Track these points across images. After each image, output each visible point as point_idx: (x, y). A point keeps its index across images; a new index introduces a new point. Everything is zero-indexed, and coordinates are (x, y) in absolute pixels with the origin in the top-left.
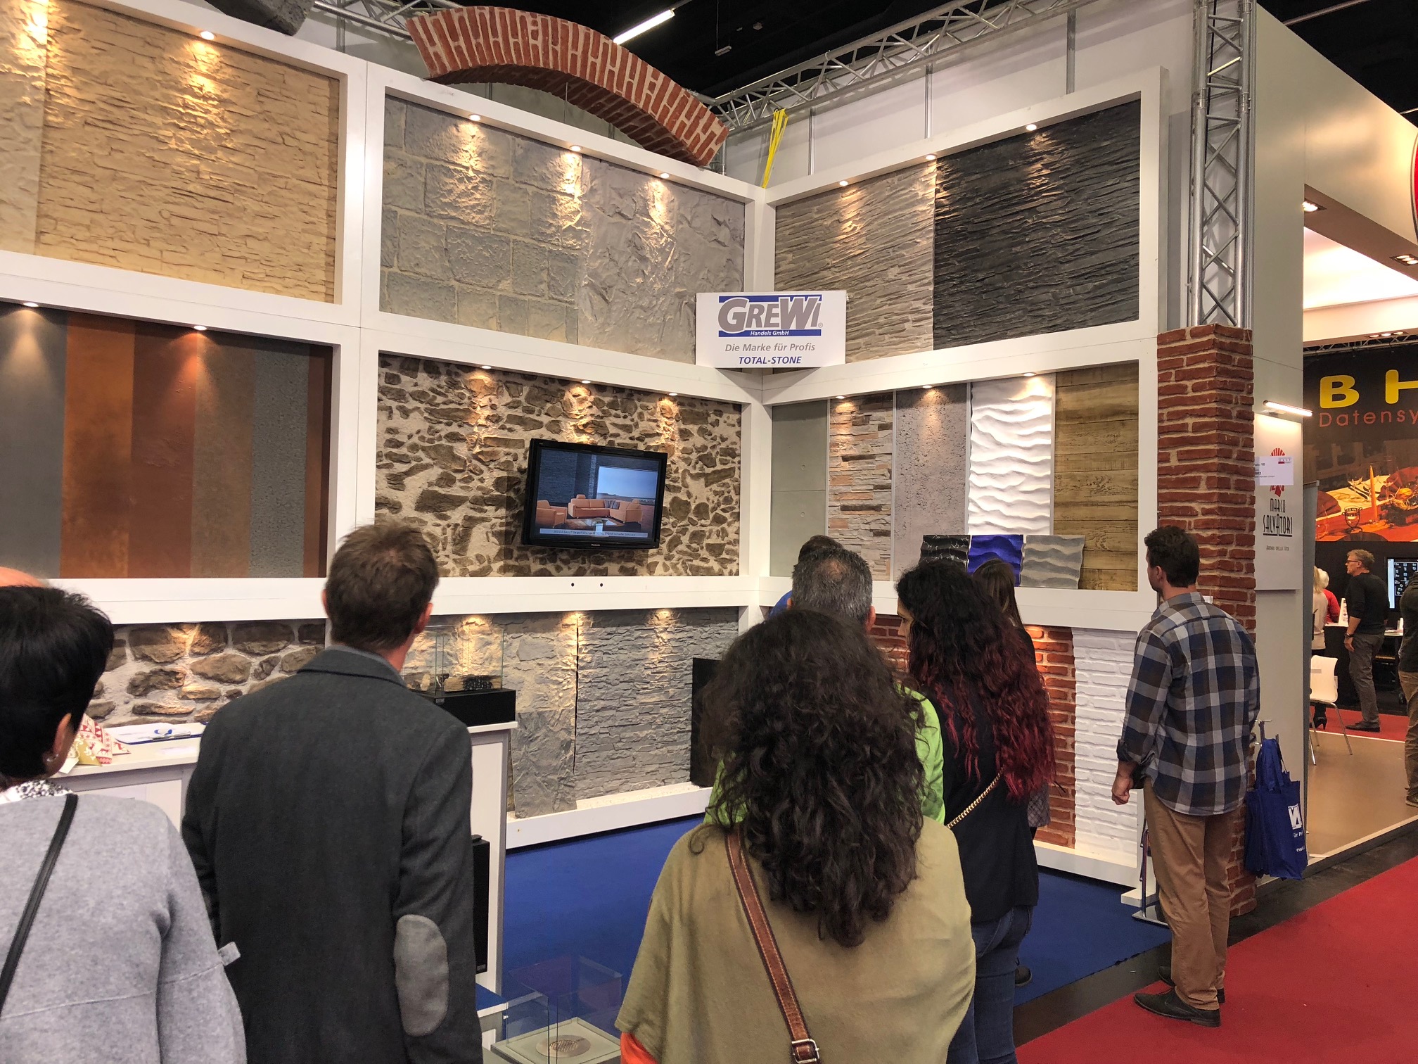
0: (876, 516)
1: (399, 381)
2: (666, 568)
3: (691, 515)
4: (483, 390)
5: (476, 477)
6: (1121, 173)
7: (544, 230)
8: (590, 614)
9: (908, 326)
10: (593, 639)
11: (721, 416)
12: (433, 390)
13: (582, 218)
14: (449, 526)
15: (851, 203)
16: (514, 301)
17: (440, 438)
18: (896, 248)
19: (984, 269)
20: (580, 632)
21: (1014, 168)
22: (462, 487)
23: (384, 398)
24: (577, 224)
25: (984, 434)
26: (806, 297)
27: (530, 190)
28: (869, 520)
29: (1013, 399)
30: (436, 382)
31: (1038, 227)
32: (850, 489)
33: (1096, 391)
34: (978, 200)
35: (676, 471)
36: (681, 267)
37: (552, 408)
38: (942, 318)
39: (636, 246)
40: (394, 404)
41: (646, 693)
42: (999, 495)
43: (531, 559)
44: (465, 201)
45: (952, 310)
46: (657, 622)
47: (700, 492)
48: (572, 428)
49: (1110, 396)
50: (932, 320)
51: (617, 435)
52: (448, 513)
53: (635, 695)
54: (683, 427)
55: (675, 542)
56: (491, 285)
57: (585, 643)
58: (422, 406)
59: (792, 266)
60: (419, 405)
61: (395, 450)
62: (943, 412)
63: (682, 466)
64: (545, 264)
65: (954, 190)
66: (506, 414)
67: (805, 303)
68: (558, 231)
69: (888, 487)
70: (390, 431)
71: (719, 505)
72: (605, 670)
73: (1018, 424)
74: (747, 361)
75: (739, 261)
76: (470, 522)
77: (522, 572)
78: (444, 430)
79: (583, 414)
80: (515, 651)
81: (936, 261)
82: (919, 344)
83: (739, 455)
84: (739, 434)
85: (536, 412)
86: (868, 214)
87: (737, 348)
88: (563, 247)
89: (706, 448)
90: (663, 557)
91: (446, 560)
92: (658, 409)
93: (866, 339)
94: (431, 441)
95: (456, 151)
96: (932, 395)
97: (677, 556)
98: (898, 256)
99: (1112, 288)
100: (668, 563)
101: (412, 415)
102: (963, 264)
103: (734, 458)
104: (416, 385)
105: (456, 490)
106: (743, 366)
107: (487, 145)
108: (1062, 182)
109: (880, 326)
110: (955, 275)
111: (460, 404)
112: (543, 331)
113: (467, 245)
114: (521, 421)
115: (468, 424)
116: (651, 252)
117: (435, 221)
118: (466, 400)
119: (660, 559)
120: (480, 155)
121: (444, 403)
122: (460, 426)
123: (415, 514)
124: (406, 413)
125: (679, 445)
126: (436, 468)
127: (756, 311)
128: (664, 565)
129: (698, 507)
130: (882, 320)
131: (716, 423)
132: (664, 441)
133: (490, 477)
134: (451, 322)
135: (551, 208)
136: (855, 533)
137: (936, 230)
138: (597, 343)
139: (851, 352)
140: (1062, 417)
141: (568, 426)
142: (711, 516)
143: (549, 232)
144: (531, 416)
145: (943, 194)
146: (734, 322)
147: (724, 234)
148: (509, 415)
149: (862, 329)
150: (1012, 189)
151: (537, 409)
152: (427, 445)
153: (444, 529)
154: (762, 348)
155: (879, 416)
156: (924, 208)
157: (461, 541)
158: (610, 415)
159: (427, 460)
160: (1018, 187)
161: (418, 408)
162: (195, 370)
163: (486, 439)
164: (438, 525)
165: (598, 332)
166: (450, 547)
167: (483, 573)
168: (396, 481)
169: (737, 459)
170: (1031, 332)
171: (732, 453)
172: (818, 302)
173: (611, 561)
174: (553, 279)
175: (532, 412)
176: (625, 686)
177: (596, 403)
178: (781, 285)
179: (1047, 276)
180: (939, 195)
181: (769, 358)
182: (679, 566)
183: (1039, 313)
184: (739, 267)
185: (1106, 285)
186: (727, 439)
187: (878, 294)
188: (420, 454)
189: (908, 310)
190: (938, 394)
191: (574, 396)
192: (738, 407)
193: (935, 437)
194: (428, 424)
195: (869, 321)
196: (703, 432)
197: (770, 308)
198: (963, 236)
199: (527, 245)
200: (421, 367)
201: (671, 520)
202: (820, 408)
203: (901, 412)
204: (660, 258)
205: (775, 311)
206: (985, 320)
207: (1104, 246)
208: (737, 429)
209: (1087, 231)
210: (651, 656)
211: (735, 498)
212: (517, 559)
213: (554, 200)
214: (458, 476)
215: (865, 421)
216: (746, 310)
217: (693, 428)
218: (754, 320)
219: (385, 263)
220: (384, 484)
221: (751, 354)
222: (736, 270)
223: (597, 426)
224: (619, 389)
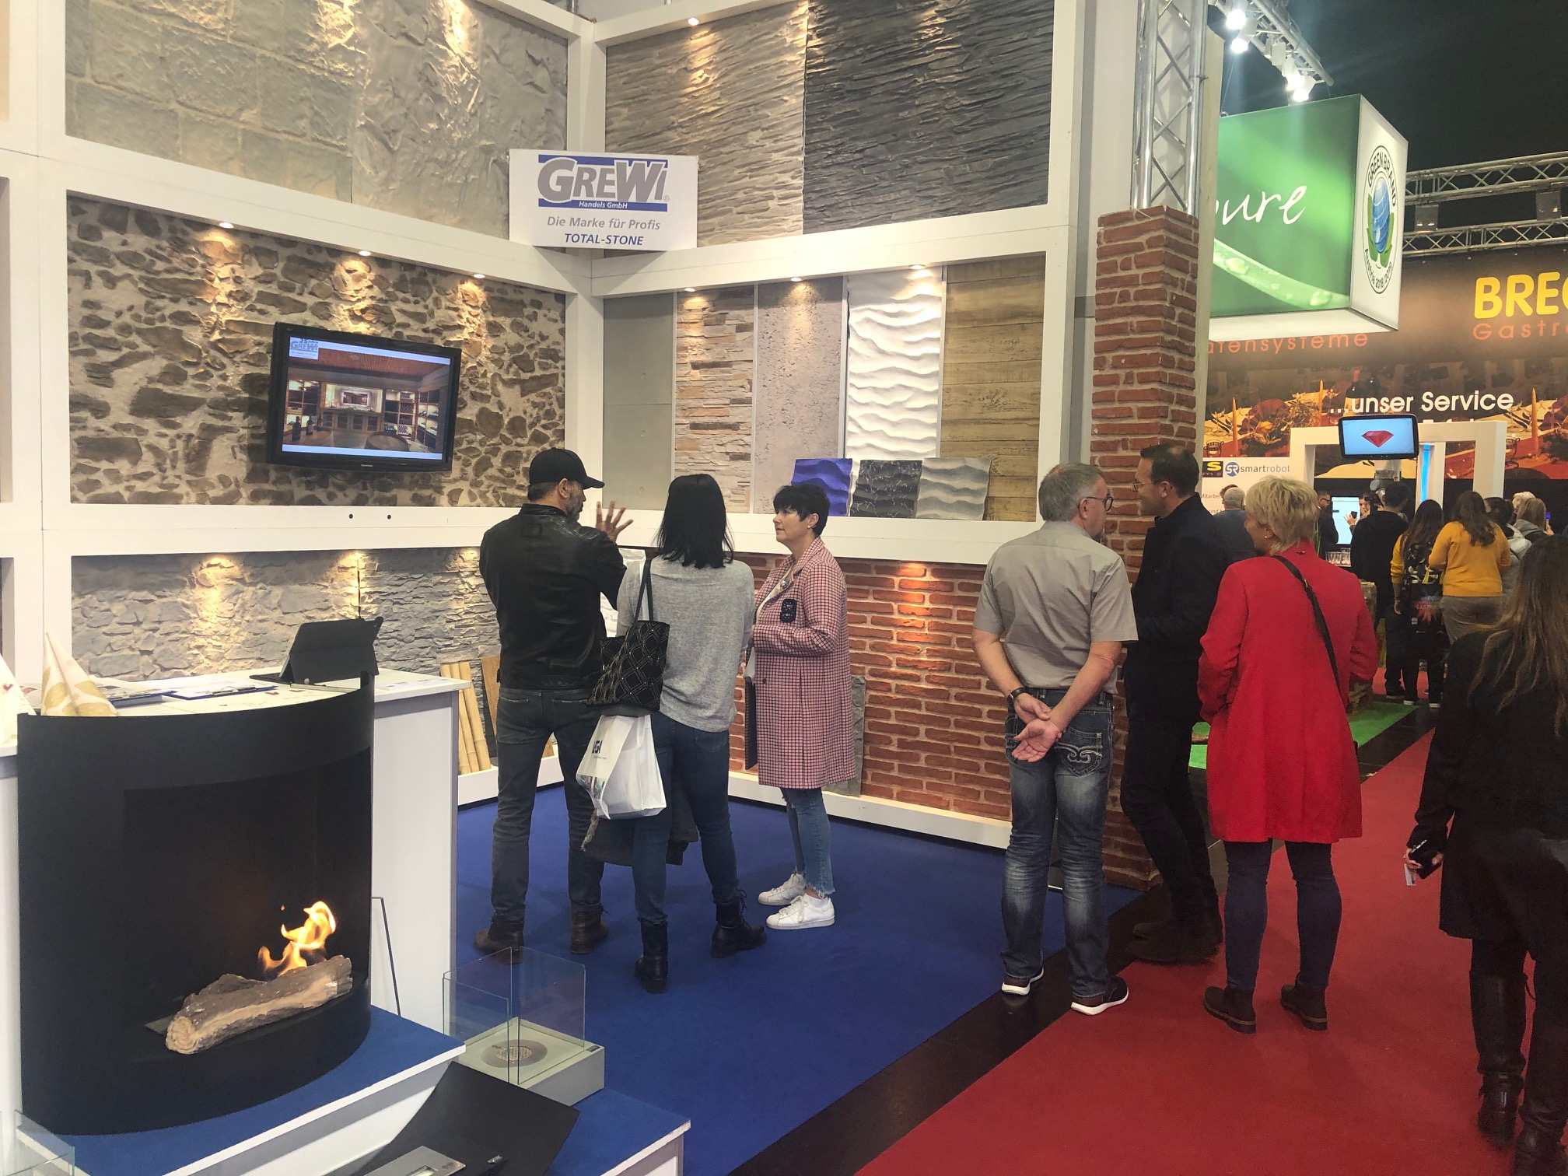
0: (731, 436)
1: (100, 237)
2: (472, 497)
3: (504, 432)
4: (222, 257)
5: (215, 374)
6: (1029, 26)
7: (303, 45)
8: (373, 553)
9: (772, 204)
10: (380, 586)
11: (538, 305)
12: (150, 252)
13: (355, 36)
14: (179, 436)
15: (702, 47)
16: (261, 138)
17: (163, 319)
18: (758, 107)
19: (865, 138)
20: (362, 576)
21: (904, 14)
22: (196, 386)
23: (77, 258)
24: (350, 42)
25: (864, 340)
26: (649, 161)
28: (724, 440)
29: (897, 298)
30: (155, 242)
31: (930, 88)
32: (701, 403)
33: (994, 290)
34: (858, 52)
35: (484, 375)
36: (489, 113)
37: (319, 286)
38: (814, 196)
39: (428, 81)
40: (93, 269)
41: (450, 651)
42: (882, 413)
43: (294, 482)
45: (824, 186)
46: (462, 564)
47: (513, 403)
48: (346, 313)
49: (1012, 296)
50: (802, 198)
51: (406, 326)
52: (178, 420)
53: (435, 654)
54: (491, 319)
55: (483, 465)
56: (229, 114)
57: (368, 590)
58: (136, 274)
59: (628, 123)
60: (131, 272)
61: (98, 332)
62: (814, 311)
63: (492, 368)
64: (306, 92)
65: (831, 38)
66: (256, 290)
67: (647, 170)
68: (322, 49)
69: (748, 401)
70: (88, 304)
71: (538, 419)
72: (396, 624)
73: (904, 328)
74: (575, 238)
75: (560, 113)
76: (209, 433)
77: (281, 499)
78: (170, 308)
79: (360, 296)
80: (275, 602)
81: (807, 124)
82: (785, 227)
83: (564, 359)
84: (562, 332)
85: (297, 291)
86: (724, 61)
87: (562, 222)
88: (331, 72)
89: (522, 347)
90: (468, 483)
91: (177, 481)
92: (460, 295)
93: (721, 218)
94: (149, 321)
96: (801, 291)
97: (486, 483)
98: (760, 117)
99: (1013, 166)
100: (475, 491)
101: (120, 285)
102: (840, 130)
103: (557, 362)
104: (125, 243)
105: (187, 389)
106: (570, 244)
108: (959, 34)
109: (739, 203)
110: (828, 143)
111: (191, 274)
112: (302, 181)
113: (193, 55)
114: (276, 301)
115: (201, 300)
116: (449, 90)
117: (146, 17)
118: (199, 269)
119: (465, 486)
121: (168, 271)
122: (191, 303)
123: (129, 420)
124: (111, 281)
125: (486, 342)
126: (158, 358)
127: (586, 176)
128: (470, 493)
129: (512, 421)
130: (741, 195)
131: (533, 317)
132: (467, 336)
133: (235, 374)
134: (174, 159)
135: (312, 17)
136: (708, 457)
137: (806, 86)
138: (378, 204)
139: (704, 235)
140: (954, 318)
141: (343, 309)
142: (529, 433)
144: (290, 295)
145: (816, 41)
146: (558, 188)
147: (541, 76)
148: (260, 293)
149: (716, 206)
150: (899, 39)
151: (298, 285)
152: (144, 326)
153: (172, 441)
154: (594, 224)
155: (736, 315)
156: (793, 58)
157: (197, 457)
158: (397, 299)
159: (144, 348)
160: (907, 37)
161: (128, 276)
163: (228, 322)
164: (165, 435)
165: (379, 189)
166: (181, 465)
167: (229, 499)
168: (101, 374)
169: (559, 364)
170: (920, 216)
171: (555, 355)
172: (663, 169)
173: (401, 486)
174: (317, 113)
175: (291, 289)
176: (422, 643)
177: (379, 281)
178: (614, 147)
179: (939, 149)
180: (811, 43)
181: (602, 236)
182: (489, 495)
183: (930, 193)
184: (562, 122)
185: (1010, 161)
186: (547, 337)
187: (736, 163)
188: (135, 338)
189: (773, 184)
190: (809, 289)
191: (349, 272)
192: (561, 298)
193: (803, 341)
194: (143, 299)
195: (725, 196)
196: (517, 327)
197: (604, 173)
198: (840, 95)
199: (279, 64)
200: (131, 220)
201: (479, 437)
202: (665, 302)
203: (764, 311)
204: (460, 100)
205: (609, 177)
206: (865, 199)
207: (1008, 115)
208: (560, 325)
209: (988, 96)
210: (454, 606)
211: (558, 411)
212: (274, 483)
214: (191, 371)
215: (720, 321)
216: (574, 173)
217: (505, 321)
218: (583, 187)
219: (72, 69)
220: (83, 377)
221: (580, 230)
222: (557, 124)
223: (380, 312)
224: (408, 266)
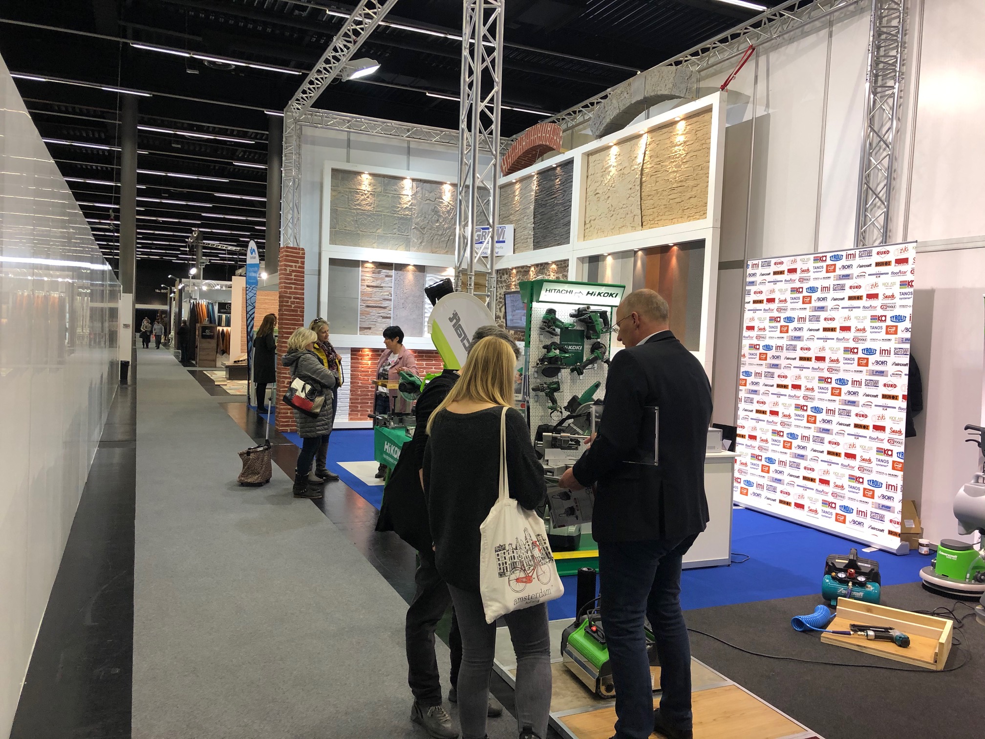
27: (390, 195)
44: (364, 202)
95: (360, 184)
107: (372, 181)
120: (370, 185)
143: (397, 210)
213: (400, 198)
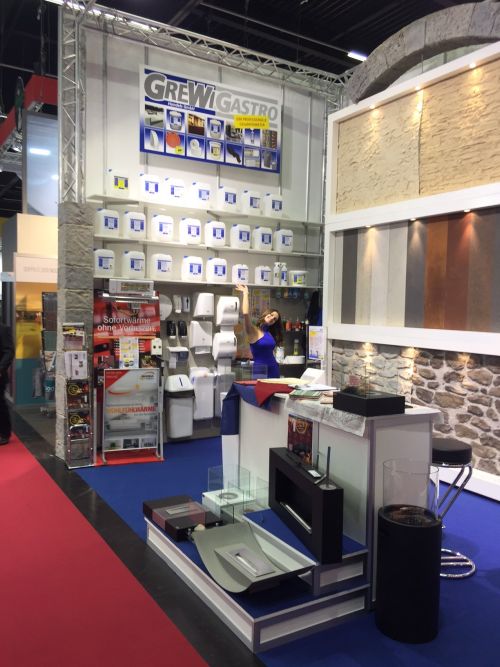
162: (470, 231)
